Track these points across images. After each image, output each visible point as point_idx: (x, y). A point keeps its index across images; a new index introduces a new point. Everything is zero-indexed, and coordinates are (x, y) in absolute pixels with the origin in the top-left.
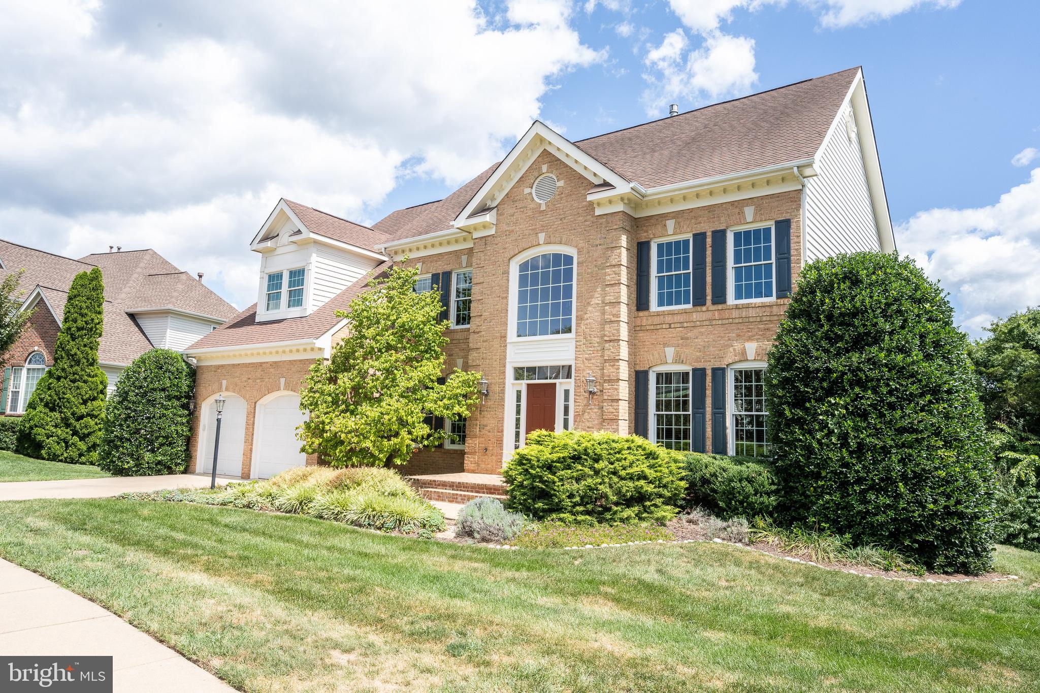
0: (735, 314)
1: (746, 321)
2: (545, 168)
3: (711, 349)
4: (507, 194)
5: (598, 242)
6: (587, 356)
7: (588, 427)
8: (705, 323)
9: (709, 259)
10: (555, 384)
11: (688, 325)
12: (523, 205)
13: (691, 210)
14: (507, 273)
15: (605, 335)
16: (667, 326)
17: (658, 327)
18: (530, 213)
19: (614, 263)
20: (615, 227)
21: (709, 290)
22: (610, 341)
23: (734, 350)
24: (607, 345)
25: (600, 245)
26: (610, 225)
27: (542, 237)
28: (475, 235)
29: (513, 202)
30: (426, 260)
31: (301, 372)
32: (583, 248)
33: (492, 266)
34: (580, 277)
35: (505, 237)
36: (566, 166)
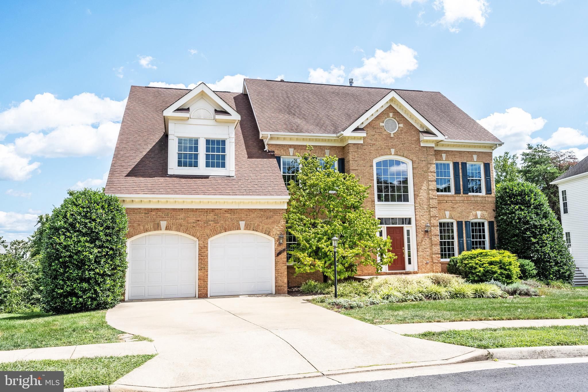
0: (473, 199)
1: (476, 202)
2: (391, 115)
3: (464, 213)
4: (369, 123)
5: (423, 159)
6: (422, 214)
7: (425, 248)
8: (461, 202)
9: (461, 174)
10: (402, 227)
11: (454, 202)
12: (380, 132)
13: (452, 151)
14: (372, 166)
15: (430, 205)
16: (446, 202)
17: (442, 202)
18: (384, 137)
19: (432, 171)
20: (431, 154)
21: (462, 188)
22: (433, 208)
23: (473, 214)
24: (431, 209)
25: (424, 161)
26: (429, 152)
27: (393, 151)
28: (350, 142)
29: (373, 128)
30: (296, 147)
31: (262, 217)
32: (415, 161)
33: (362, 161)
34: (415, 175)
35: (370, 147)
36: (404, 117)
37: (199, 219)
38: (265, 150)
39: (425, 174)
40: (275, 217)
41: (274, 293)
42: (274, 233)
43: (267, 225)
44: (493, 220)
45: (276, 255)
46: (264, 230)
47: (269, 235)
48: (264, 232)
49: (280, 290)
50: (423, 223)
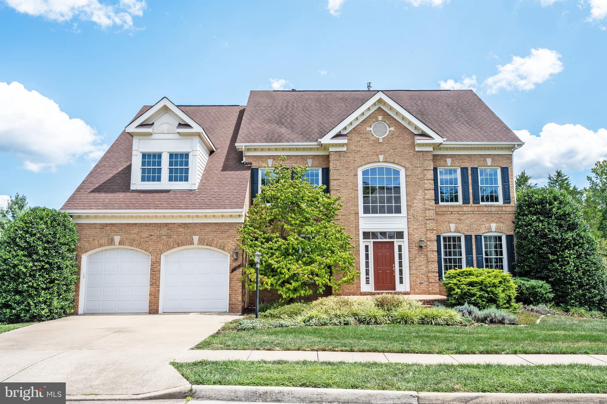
0: (485, 209)
1: (490, 213)
2: (380, 118)
3: (474, 225)
4: (354, 128)
5: (418, 165)
6: (415, 227)
7: (419, 266)
8: (470, 213)
9: (470, 181)
10: (393, 242)
11: (462, 213)
12: (366, 137)
13: (460, 155)
14: (356, 175)
15: (426, 216)
16: (450, 213)
17: (445, 213)
18: (371, 142)
19: (429, 178)
20: (428, 159)
21: (471, 197)
22: (429, 219)
23: (485, 226)
24: (428, 222)
25: (420, 167)
26: (425, 157)
27: (381, 158)
28: (331, 149)
29: (358, 133)
30: (275, 158)
31: (217, 231)
32: (409, 167)
33: (345, 170)
34: (408, 183)
35: (354, 154)
36: (395, 120)
37: (152, 233)
38: (242, 162)
39: (420, 181)
40: (231, 231)
41: (228, 311)
42: (230, 248)
43: (222, 239)
44: (512, 233)
45: (231, 271)
46: (219, 245)
47: (224, 250)
48: (218, 247)
49: (234, 308)
50: (416, 237)
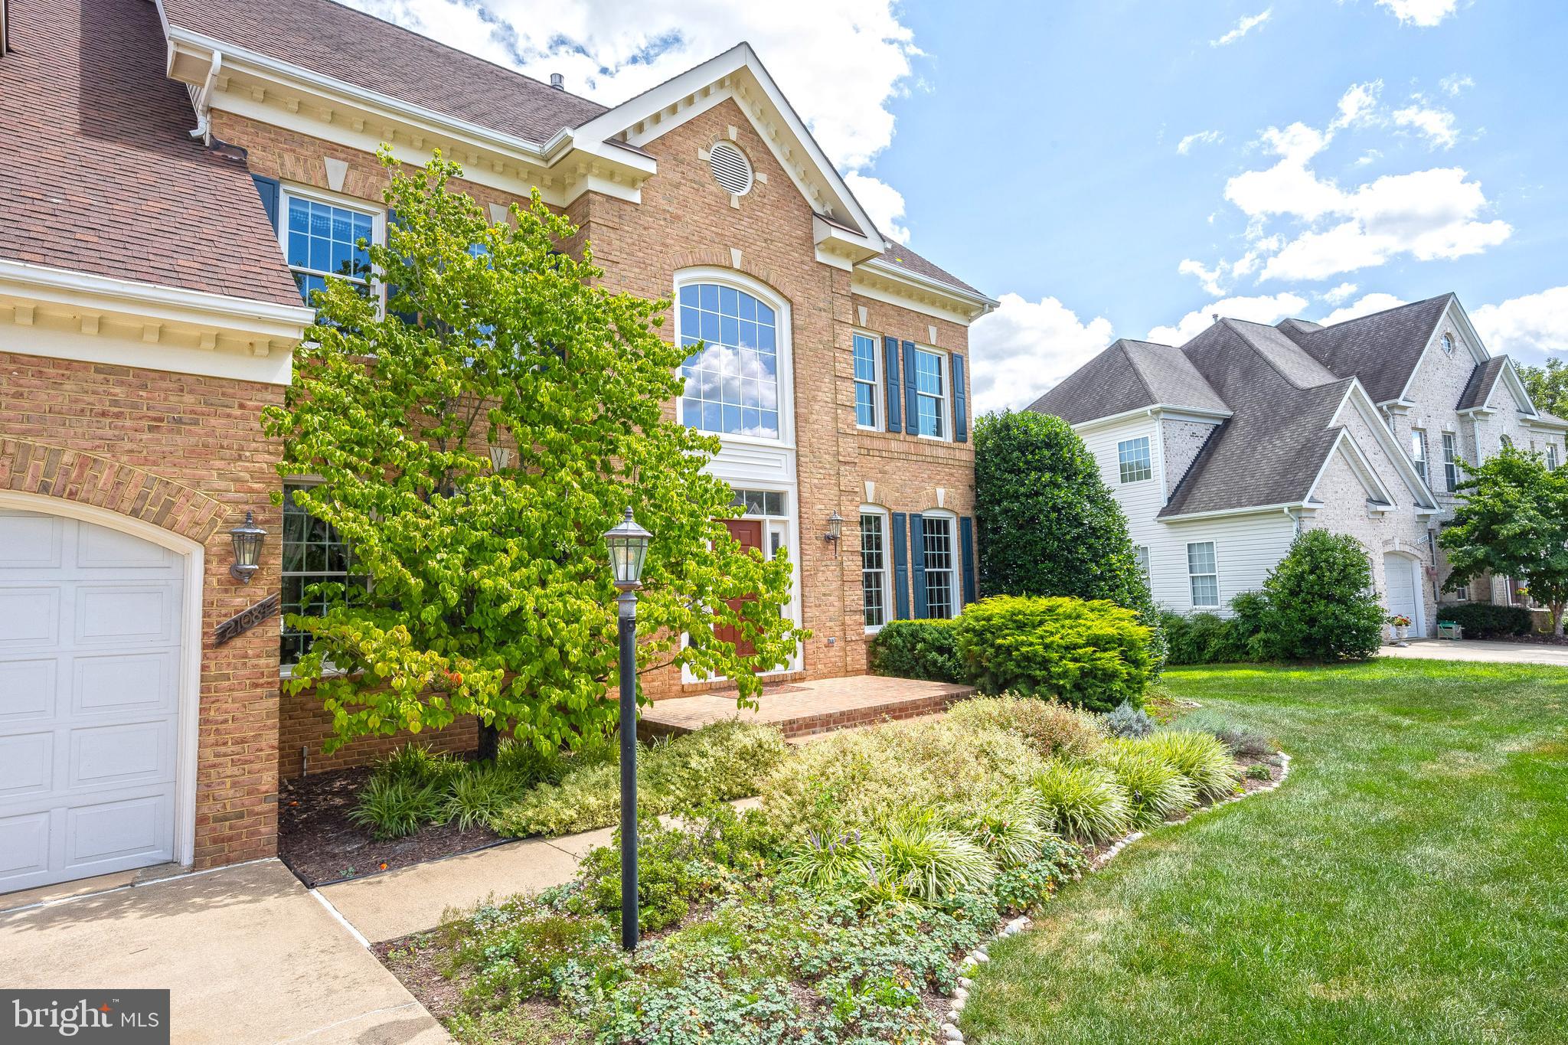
0: (928, 451)
1: (935, 462)
2: (732, 133)
3: (908, 490)
4: (662, 138)
5: (821, 305)
7: (824, 595)
8: (902, 456)
9: (901, 375)
10: (759, 523)
11: (887, 454)
12: (697, 179)
13: (882, 304)
16: (866, 452)
18: (710, 200)
19: (845, 347)
20: (843, 292)
21: (903, 415)
23: (928, 494)
24: (842, 468)
25: (825, 310)
26: (836, 285)
27: (737, 257)
29: (675, 159)
30: (361, 161)
31: (118, 415)
32: (801, 305)
33: (637, 270)
34: (800, 351)
35: (662, 223)
36: (769, 152)
38: (194, 133)
39: (825, 352)
40: (213, 421)
41: (187, 859)
42: (204, 515)
43: (155, 463)
44: (969, 513)
45: (213, 640)
46: (131, 492)
47: (168, 519)
48: (127, 506)
49: (230, 839)
50: (820, 511)
